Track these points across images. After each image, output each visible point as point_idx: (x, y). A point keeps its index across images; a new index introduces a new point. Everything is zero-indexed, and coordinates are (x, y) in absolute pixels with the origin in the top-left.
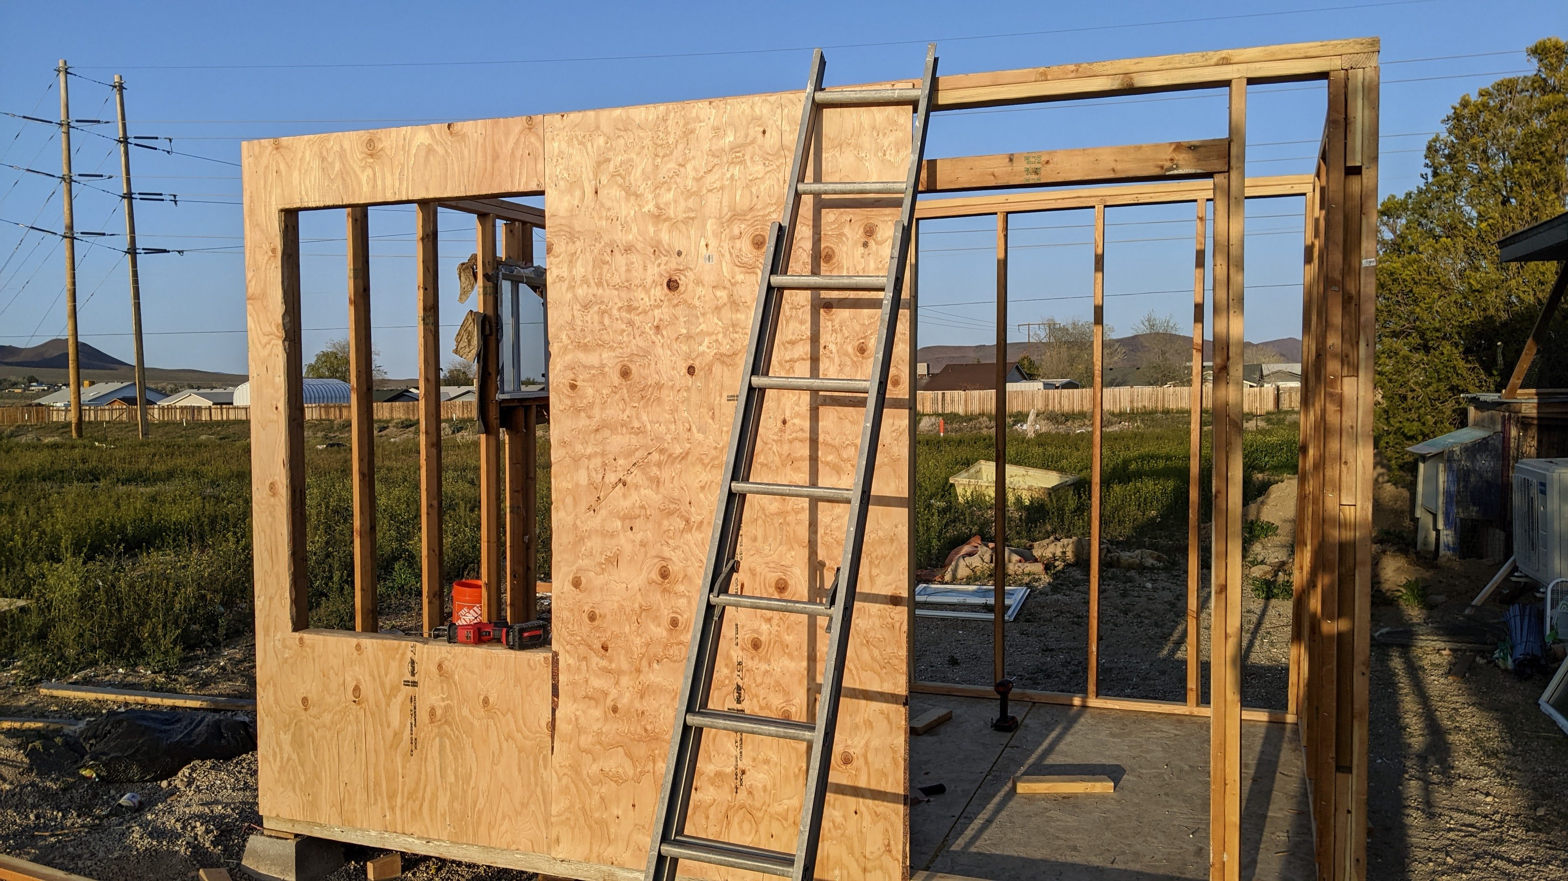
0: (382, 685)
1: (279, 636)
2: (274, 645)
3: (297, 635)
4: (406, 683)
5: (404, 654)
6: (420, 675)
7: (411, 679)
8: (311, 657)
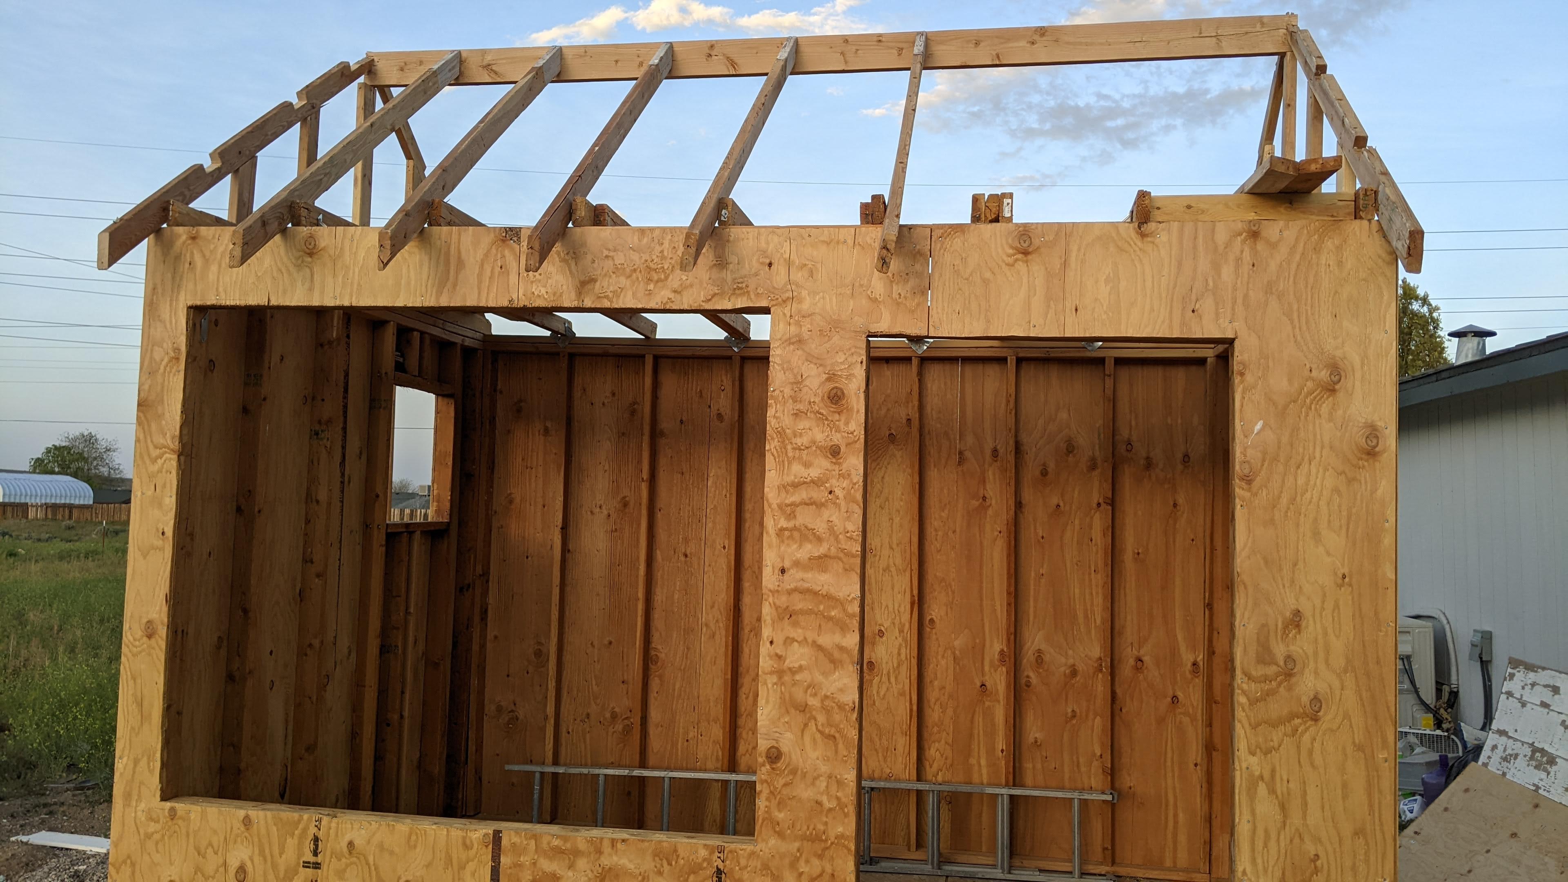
0: (274, 866)
1: (142, 806)
2: (135, 818)
3: (168, 805)
4: (306, 865)
5: (305, 830)
6: (324, 854)
7: (312, 859)
8: (184, 831)
